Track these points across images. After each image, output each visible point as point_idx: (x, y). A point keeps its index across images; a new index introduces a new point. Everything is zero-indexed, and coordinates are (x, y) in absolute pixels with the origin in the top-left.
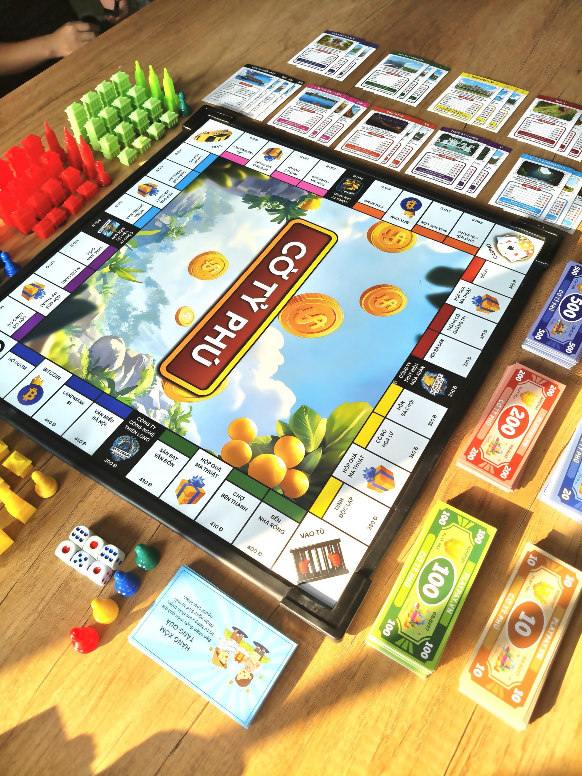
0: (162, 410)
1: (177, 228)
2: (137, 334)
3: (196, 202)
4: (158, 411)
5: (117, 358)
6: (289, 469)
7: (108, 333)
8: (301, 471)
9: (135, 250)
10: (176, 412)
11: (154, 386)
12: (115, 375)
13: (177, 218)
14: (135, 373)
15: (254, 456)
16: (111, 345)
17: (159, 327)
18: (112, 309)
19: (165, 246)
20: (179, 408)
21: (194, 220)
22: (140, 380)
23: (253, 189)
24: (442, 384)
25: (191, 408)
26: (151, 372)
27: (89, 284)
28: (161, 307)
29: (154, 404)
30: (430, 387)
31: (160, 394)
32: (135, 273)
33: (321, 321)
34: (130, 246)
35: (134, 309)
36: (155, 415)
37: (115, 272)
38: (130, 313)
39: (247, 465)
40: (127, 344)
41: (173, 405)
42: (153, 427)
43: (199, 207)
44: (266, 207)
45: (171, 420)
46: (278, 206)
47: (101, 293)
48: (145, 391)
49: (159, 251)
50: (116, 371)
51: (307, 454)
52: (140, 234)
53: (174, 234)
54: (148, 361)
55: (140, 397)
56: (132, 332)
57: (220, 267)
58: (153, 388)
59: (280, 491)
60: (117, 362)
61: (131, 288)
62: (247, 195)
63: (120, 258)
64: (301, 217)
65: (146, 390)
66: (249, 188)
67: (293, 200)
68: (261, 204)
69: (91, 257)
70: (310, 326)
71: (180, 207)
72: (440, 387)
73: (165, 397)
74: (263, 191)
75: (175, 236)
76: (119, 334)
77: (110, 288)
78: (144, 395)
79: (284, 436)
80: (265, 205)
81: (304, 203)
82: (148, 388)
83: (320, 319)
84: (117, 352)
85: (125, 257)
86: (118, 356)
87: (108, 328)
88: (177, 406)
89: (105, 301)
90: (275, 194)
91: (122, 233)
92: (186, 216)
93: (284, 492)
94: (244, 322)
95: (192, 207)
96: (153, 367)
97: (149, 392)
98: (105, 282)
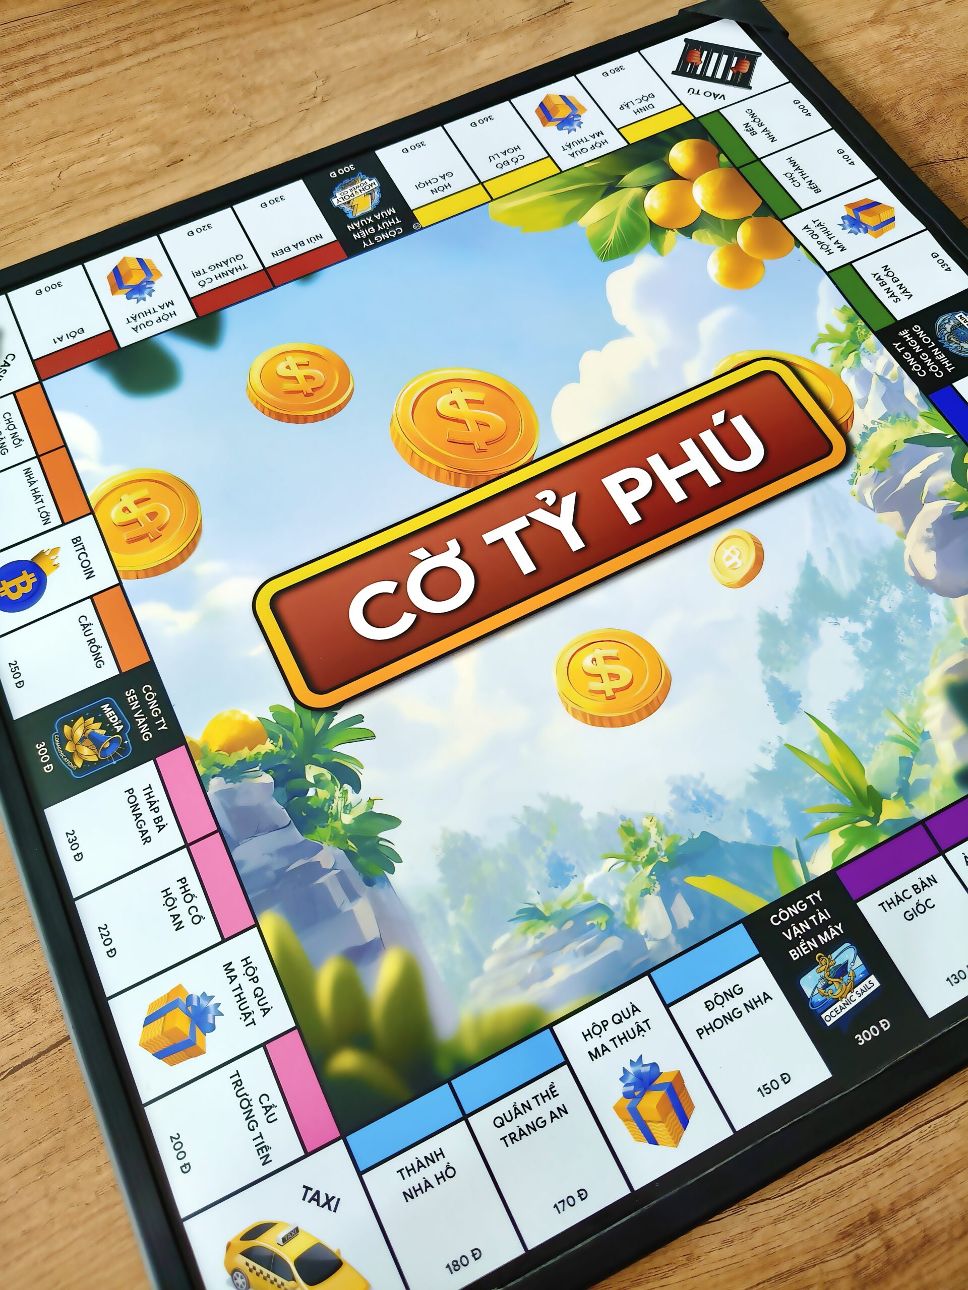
0: (872, 371)
1: (635, 864)
2: (868, 567)
3: (532, 942)
4: (880, 373)
5: (930, 527)
6: (691, 180)
7: (937, 601)
8: (673, 170)
9: (788, 842)
10: (845, 354)
11: (870, 426)
12: (946, 487)
13: (618, 907)
14: (902, 472)
15: (739, 222)
16: (937, 567)
17: (809, 558)
18: (908, 668)
19: (696, 811)
20: (837, 359)
21: (572, 868)
22: (895, 451)
23: (338, 895)
24: (348, 190)
25: (814, 349)
26: (865, 458)
27: (952, 784)
28: (784, 614)
29: (883, 389)
30: (371, 194)
31: (863, 404)
32: (816, 755)
33: (454, 403)
34: (797, 864)
35: (852, 639)
36: (888, 368)
37: (870, 789)
38: (866, 634)
39: (757, 214)
40: (899, 550)
41: (845, 370)
42: (899, 347)
43: (533, 914)
44: (352, 797)
45: (860, 344)
46: (319, 782)
47: (925, 735)
48: (893, 422)
49: (720, 798)
50: (941, 496)
51: (648, 188)
52: (752, 903)
53: (652, 844)
54: (864, 485)
55: (907, 415)
56: (878, 579)
57: (585, 661)
58: (873, 422)
59: (723, 158)
60: (934, 518)
61: (842, 710)
62: (369, 882)
63: (842, 834)
64: (290, 705)
65: (889, 424)
66: (347, 907)
67: (267, 779)
68: (359, 819)
69: (924, 886)
70: (482, 402)
71: (588, 950)
72: (355, 186)
73: (857, 394)
74: (317, 870)
75: (653, 831)
76: (912, 586)
77: (897, 740)
78: (898, 416)
79: (668, 229)
80: (347, 808)
81: (246, 753)
82: (885, 426)
83: (453, 407)
84: (927, 540)
85: (824, 831)
86: (928, 530)
87: (933, 617)
88: (838, 366)
89: (922, 704)
90: (295, 835)
91: (807, 936)
92: (587, 897)
93: (718, 156)
94: (612, 483)
95: (550, 930)
96: (858, 467)
97: (884, 418)
98: (906, 765)
